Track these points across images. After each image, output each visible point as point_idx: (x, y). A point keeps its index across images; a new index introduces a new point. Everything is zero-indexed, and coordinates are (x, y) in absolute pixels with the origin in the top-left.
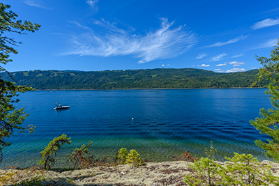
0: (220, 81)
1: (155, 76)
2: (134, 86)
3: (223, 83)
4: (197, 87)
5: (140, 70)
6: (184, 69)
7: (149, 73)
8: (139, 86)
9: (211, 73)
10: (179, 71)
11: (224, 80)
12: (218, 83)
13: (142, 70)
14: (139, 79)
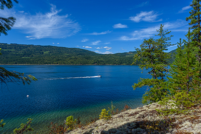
0: (99, 60)
1: (47, 52)
2: (23, 62)
3: (101, 61)
4: (84, 64)
5: (29, 46)
6: (74, 48)
7: (40, 49)
8: (28, 62)
9: (94, 53)
10: (70, 50)
11: (102, 59)
12: (99, 61)
13: (33, 46)
14: (29, 55)
